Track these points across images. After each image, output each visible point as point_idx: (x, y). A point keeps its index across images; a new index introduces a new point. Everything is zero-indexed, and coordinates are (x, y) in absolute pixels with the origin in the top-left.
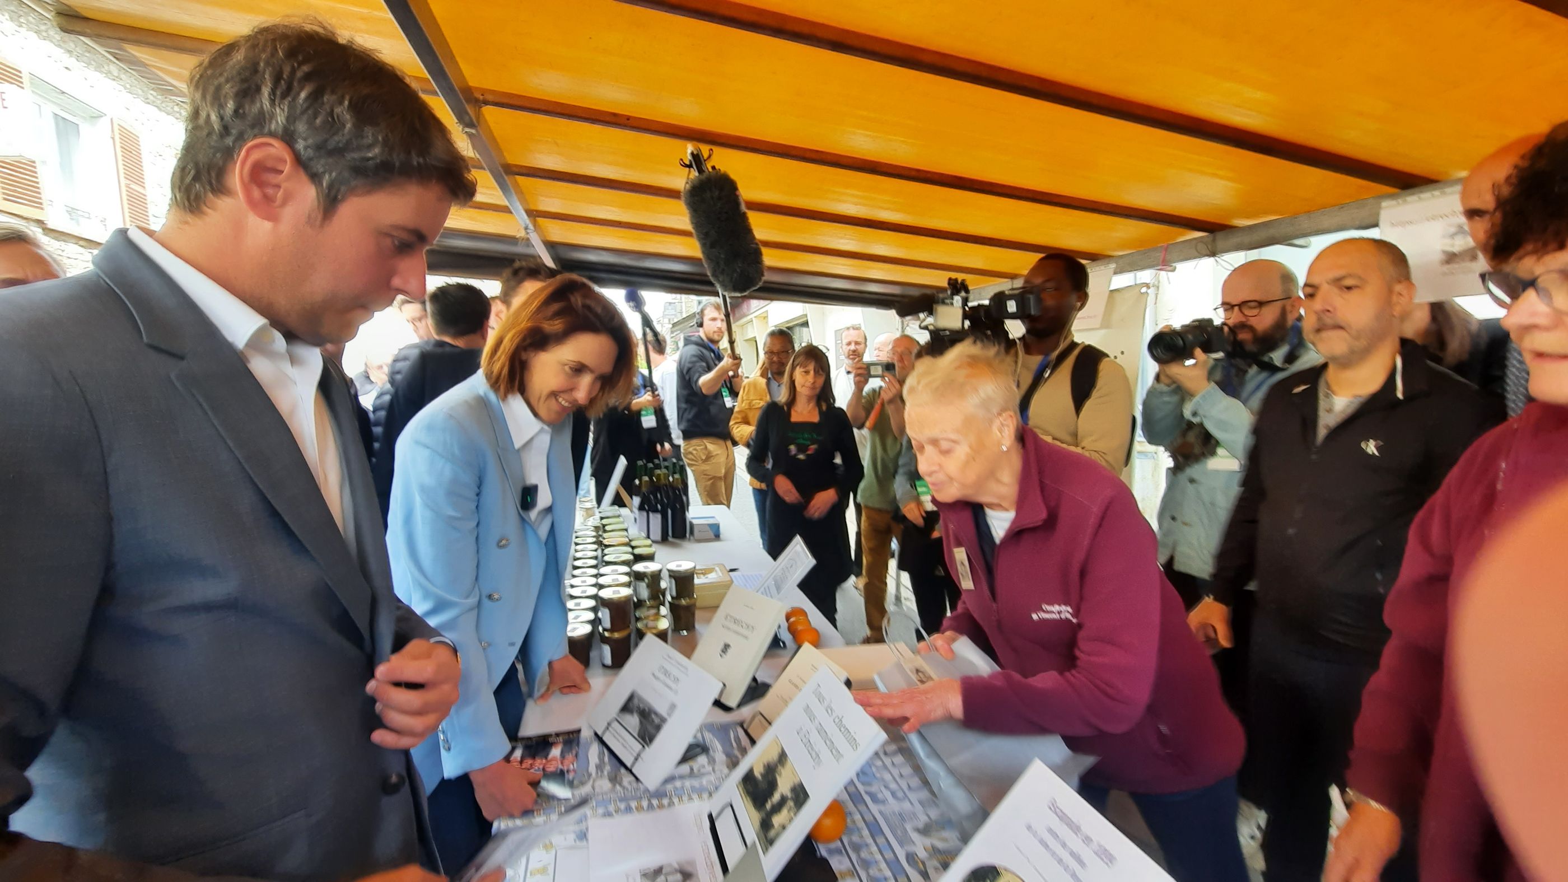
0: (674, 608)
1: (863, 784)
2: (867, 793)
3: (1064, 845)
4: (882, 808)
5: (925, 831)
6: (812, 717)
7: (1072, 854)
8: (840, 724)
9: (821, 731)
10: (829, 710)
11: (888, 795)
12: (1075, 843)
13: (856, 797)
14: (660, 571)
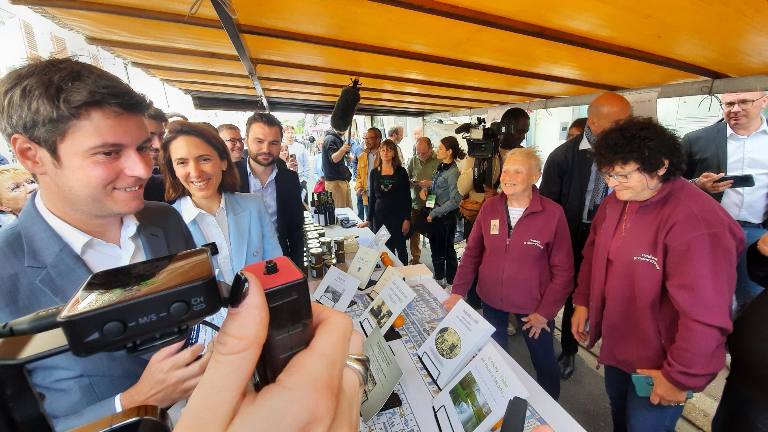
0: (336, 254)
1: (410, 310)
2: (410, 313)
3: (466, 320)
4: (415, 317)
5: (429, 323)
6: (393, 291)
7: (468, 322)
8: (401, 292)
9: (396, 295)
10: (398, 288)
11: (417, 313)
12: (469, 319)
13: (407, 315)
14: (331, 241)
